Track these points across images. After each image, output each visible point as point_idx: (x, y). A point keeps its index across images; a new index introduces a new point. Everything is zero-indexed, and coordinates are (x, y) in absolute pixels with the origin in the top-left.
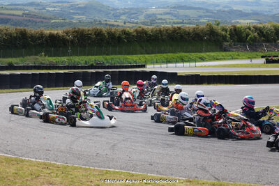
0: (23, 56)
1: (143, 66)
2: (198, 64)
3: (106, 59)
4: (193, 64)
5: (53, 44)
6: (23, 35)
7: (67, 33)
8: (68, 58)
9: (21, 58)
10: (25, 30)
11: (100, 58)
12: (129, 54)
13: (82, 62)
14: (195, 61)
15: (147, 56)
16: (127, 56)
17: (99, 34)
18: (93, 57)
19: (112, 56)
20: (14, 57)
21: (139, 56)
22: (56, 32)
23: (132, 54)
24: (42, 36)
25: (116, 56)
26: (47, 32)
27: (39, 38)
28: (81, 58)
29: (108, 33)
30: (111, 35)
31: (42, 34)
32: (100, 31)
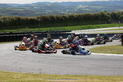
0: (19, 29)
1: (70, 31)
2: (95, 30)
3: (55, 29)
4: (93, 30)
5: (32, 23)
6: (19, 19)
7: (38, 18)
8: (39, 29)
9: (18, 30)
10: (19, 17)
11: (53, 29)
12: (65, 26)
13: (44, 30)
14: (95, 28)
15: (73, 27)
17: (52, 18)
18: (50, 28)
19: (58, 27)
20: (15, 29)
21: (70, 27)
22: (33, 18)
23: (67, 26)
24: (27, 20)
25: (60, 27)
26: (29, 18)
27: (26, 21)
28: (44, 28)
29: (56, 17)
30: (58, 18)
31: (27, 19)
32: (53, 17)
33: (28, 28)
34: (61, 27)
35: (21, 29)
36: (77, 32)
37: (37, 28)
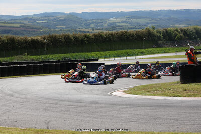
0: (12, 56)
1: (97, 60)
2: (137, 57)
3: (72, 56)
4: (133, 57)
5: (34, 46)
6: (12, 40)
7: (44, 38)
8: (45, 56)
9: (10, 57)
10: (13, 37)
11: (68, 56)
12: (88, 52)
13: (54, 58)
14: (137, 55)
15: (102, 52)
16: (88, 53)
17: (67, 38)
18: (63, 55)
19: (76, 54)
21: (96, 53)
22: (36, 38)
23: (92, 52)
24: (26, 41)
25: (80, 54)
26: (29, 38)
27: (23, 43)
28: (54, 55)
29: (74, 37)
30: (76, 38)
31: (26, 39)
32: (69, 36)
33: (28, 55)
34: (82, 53)
35: (16, 56)
36: (108, 62)
37: (42, 54)
